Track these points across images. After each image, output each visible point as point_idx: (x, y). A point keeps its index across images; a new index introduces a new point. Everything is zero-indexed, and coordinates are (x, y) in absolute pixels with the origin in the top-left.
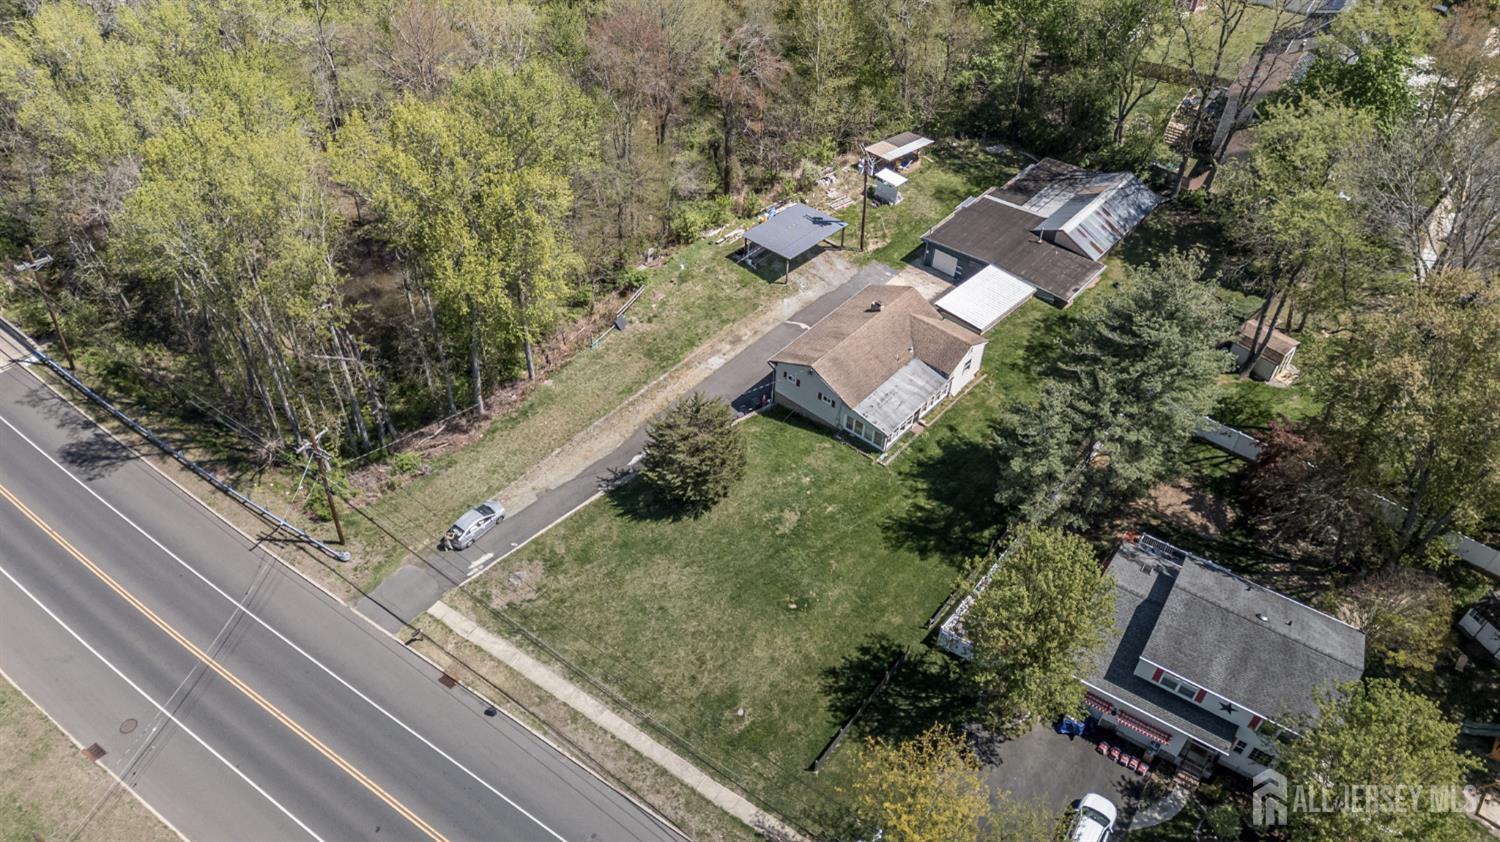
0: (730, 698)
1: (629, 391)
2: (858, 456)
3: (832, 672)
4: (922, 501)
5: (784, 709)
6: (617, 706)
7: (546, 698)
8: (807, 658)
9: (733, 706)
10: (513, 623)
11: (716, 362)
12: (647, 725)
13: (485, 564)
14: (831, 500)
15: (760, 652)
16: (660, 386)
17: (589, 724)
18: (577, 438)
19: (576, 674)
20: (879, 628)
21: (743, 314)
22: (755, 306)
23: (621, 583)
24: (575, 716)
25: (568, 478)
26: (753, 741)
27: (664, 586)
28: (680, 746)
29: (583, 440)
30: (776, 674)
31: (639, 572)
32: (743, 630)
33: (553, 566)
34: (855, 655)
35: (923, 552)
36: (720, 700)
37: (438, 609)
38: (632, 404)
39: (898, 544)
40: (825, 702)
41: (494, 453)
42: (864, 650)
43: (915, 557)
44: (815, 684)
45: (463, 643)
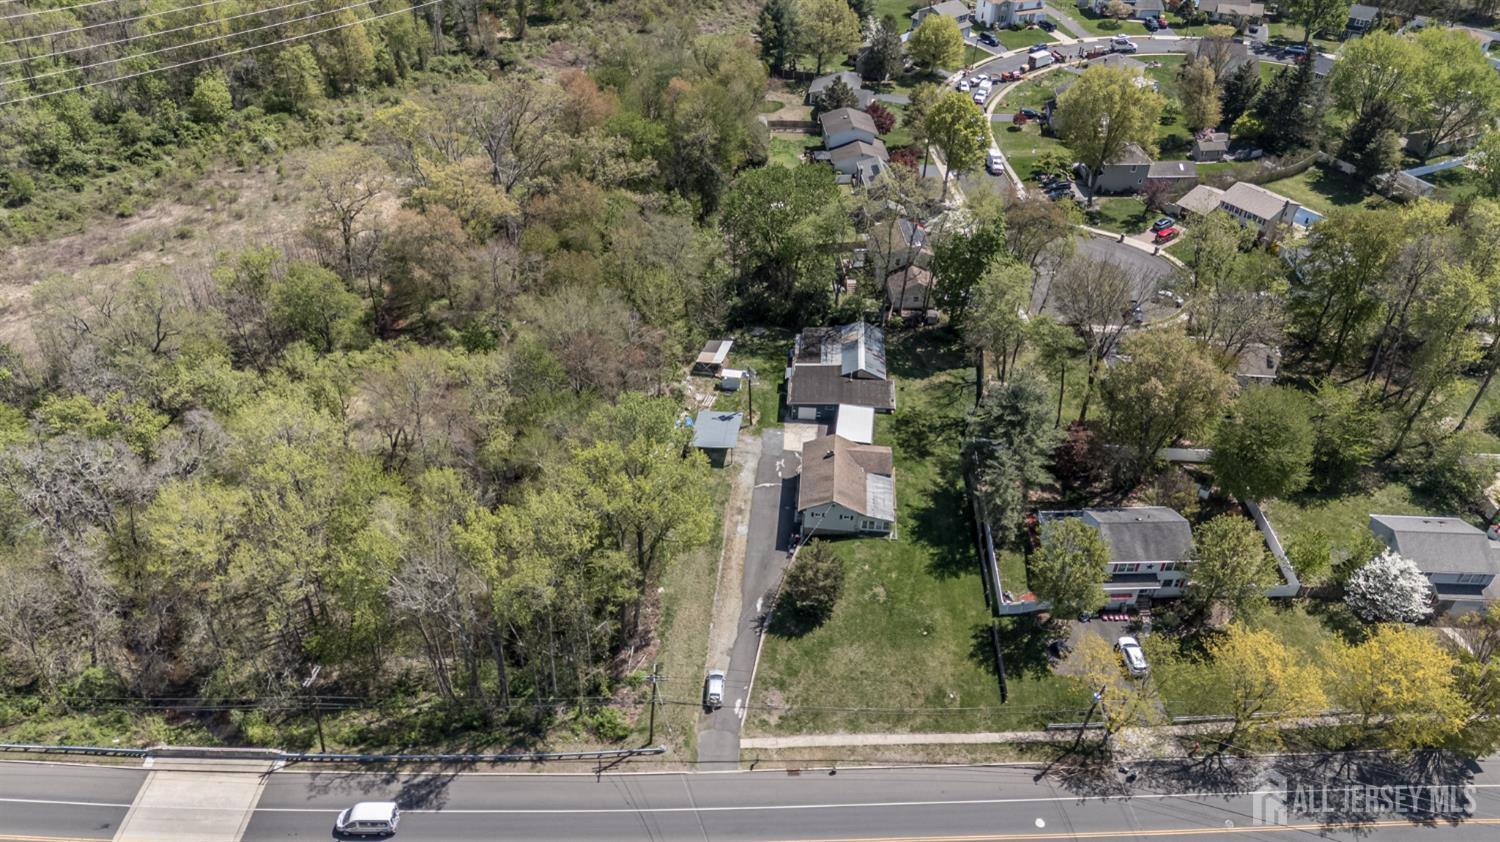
0: (940, 693)
1: (712, 571)
2: (878, 541)
3: (972, 656)
4: (932, 551)
5: (967, 683)
6: (890, 730)
7: (853, 749)
8: (955, 654)
9: (945, 695)
10: (791, 724)
11: (743, 529)
12: (913, 730)
13: (743, 706)
14: (889, 570)
15: (933, 664)
16: (727, 559)
17: (887, 747)
18: (714, 611)
19: (854, 726)
20: (971, 622)
21: (726, 493)
22: (729, 486)
23: (827, 674)
24: (876, 748)
25: (735, 636)
26: (969, 706)
27: (851, 661)
28: (938, 728)
29: (719, 612)
30: (949, 669)
31: (830, 662)
32: (914, 658)
33: (782, 685)
34: (974, 641)
35: (955, 575)
36: (936, 697)
37: (745, 743)
38: (722, 577)
39: (941, 577)
40: (982, 670)
41: (677, 644)
42: (975, 637)
43: (954, 579)
44: (970, 665)
45: (780, 751)
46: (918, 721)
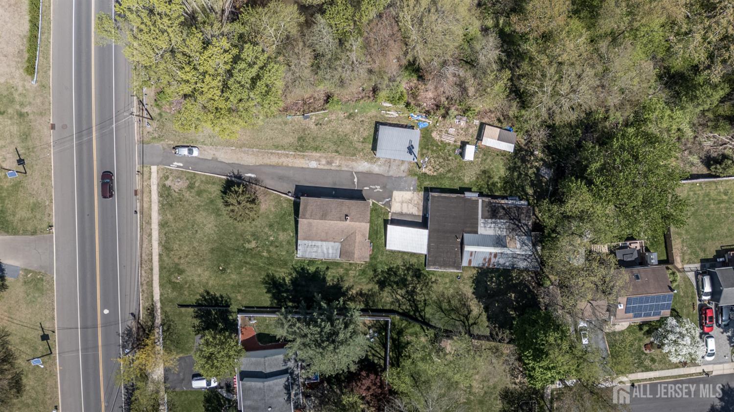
0: (181, 272)
1: (277, 147)
2: (293, 247)
3: (208, 293)
4: (287, 280)
5: (189, 287)
6: (160, 243)
7: (149, 223)
8: (207, 283)
9: (180, 274)
10: (165, 192)
11: (313, 164)
12: (160, 255)
13: (178, 167)
14: (269, 252)
15: (199, 271)
16: (287, 156)
17: (150, 241)
18: (244, 149)
19: (163, 225)
20: (232, 295)
21: (346, 154)
22: (354, 155)
23: (197, 212)
24: (150, 235)
25: (227, 162)
26: (175, 286)
27: (205, 225)
28: (162, 268)
29: (244, 152)
30: (196, 279)
31: (204, 214)
32: (204, 260)
33: (190, 187)
34: (218, 295)
35: (268, 292)
36: (179, 270)
37: (154, 169)
38: (272, 153)
39: (265, 282)
40: (198, 297)
42: (221, 297)
43: (265, 291)
44: (201, 290)
45: (149, 186)
46: (165, 258)
